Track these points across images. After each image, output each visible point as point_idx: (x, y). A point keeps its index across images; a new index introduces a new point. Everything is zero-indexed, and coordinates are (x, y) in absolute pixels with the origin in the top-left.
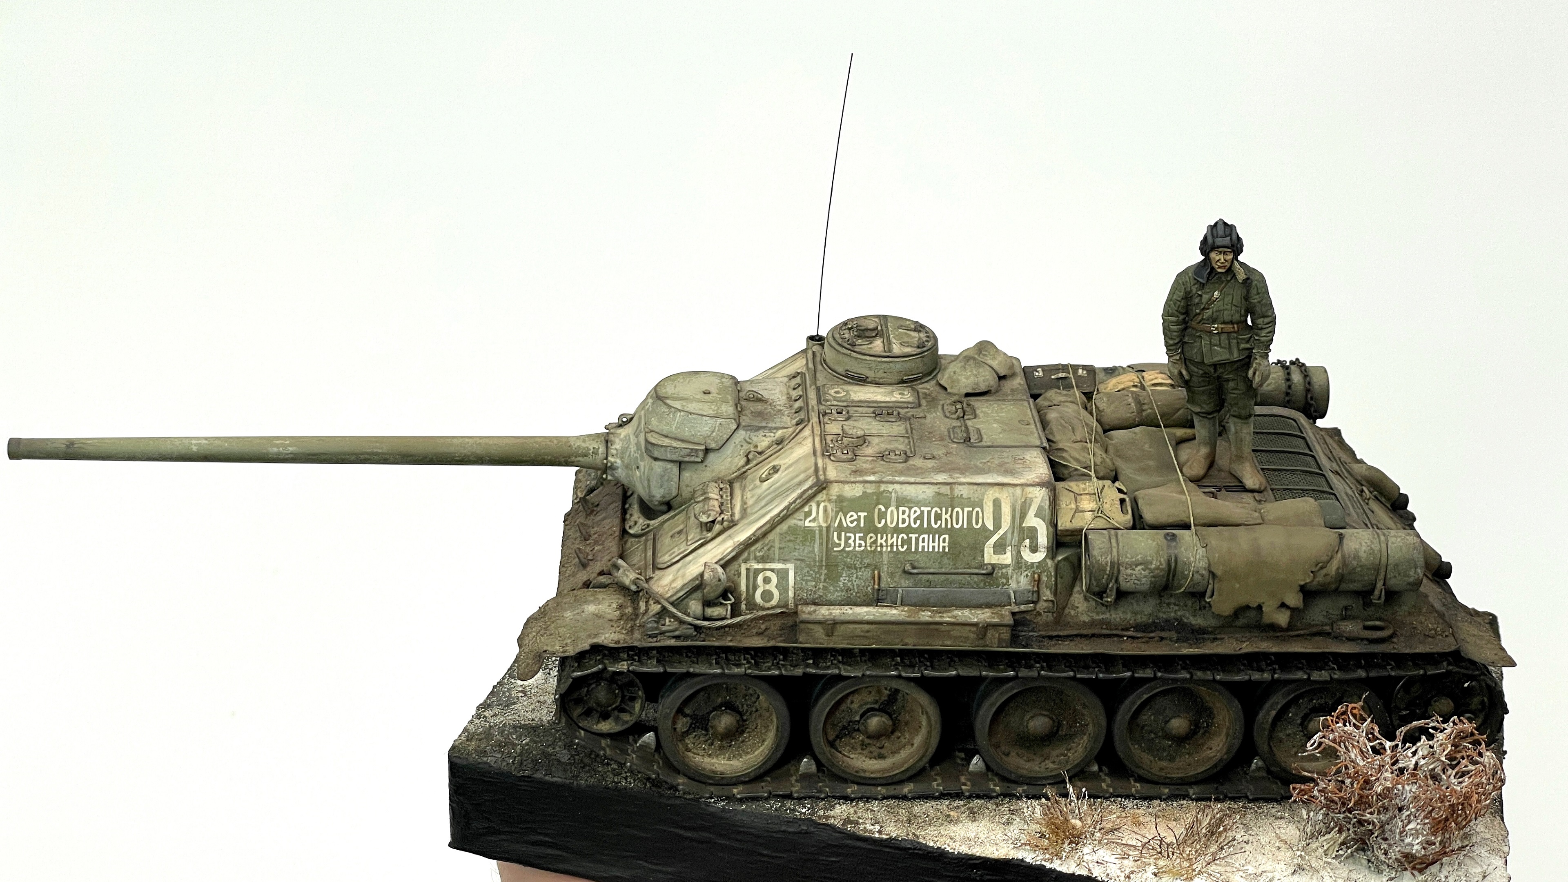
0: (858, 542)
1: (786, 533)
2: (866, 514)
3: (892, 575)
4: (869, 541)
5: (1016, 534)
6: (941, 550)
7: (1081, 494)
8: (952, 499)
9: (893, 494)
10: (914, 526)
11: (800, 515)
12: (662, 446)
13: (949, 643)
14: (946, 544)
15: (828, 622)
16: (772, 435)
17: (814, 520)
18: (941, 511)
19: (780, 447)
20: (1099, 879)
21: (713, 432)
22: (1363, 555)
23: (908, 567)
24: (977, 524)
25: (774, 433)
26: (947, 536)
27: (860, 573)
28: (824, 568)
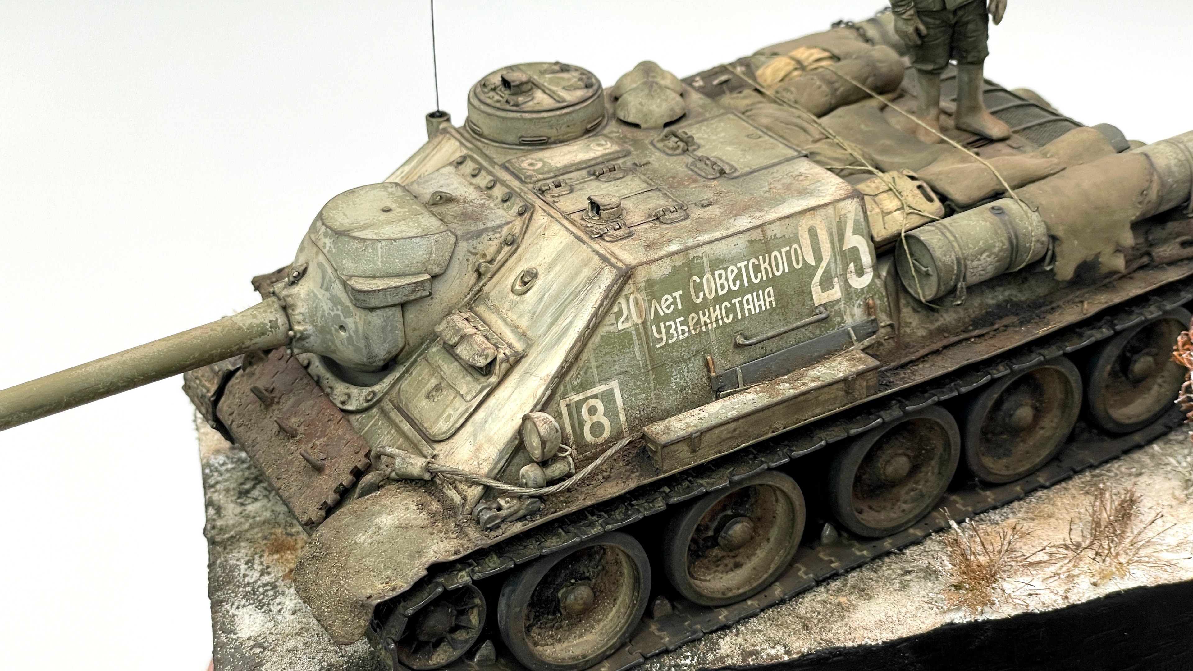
0: (680, 328)
1: (600, 345)
2: (681, 292)
3: (724, 355)
4: (691, 324)
5: (839, 262)
6: (768, 307)
7: (877, 195)
8: (767, 243)
9: (705, 259)
10: (734, 288)
11: (611, 318)
12: (379, 290)
13: (818, 411)
14: (772, 299)
15: (694, 436)
16: (498, 235)
17: (627, 319)
18: (759, 261)
19: (515, 246)
20: (1036, 611)
21: (431, 254)
22: (1175, 169)
23: (741, 340)
24: (798, 263)
25: (500, 233)
26: (770, 289)
27: (691, 365)
28: (650, 372)
